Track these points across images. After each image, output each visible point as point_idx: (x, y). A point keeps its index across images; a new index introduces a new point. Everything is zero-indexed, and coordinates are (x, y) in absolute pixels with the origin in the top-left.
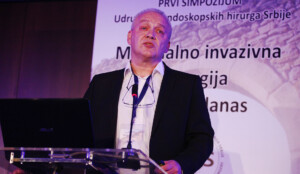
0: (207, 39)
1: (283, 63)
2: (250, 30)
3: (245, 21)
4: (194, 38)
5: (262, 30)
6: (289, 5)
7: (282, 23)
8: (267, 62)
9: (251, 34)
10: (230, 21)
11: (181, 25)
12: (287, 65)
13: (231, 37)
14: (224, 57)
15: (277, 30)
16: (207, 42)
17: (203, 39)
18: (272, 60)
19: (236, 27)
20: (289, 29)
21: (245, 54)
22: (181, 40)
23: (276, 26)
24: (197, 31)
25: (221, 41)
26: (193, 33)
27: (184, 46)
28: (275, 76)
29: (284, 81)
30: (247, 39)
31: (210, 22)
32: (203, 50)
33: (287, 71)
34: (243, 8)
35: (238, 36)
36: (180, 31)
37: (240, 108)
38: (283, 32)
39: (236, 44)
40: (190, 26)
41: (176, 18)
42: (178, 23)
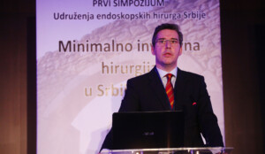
0: (139, 34)
1: (203, 55)
3: (168, 20)
4: (126, 34)
5: (183, 28)
6: (203, 7)
7: (199, 22)
8: (190, 54)
10: (156, 20)
11: (115, 23)
12: (205, 57)
15: (195, 28)
16: (138, 37)
18: (193, 52)
20: (205, 27)
22: (116, 36)
23: (194, 25)
24: (129, 28)
25: (150, 36)
26: (126, 30)
27: (119, 40)
28: (197, 65)
31: (139, 20)
32: (135, 44)
33: (206, 62)
34: (166, 9)
36: (114, 27)
38: (200, 30)
40: (122, 24)
41: (110, 16)
42: (112, 21)
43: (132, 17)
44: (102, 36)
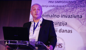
0: (62, 12)
1: (83, 20)
2: (74, 10)
3: (72, 8)
4: (58, 12)
5: (77, 10)
6: (85, 4)
7: (82, 9)
8: (78, 19)
9: (74, 11)
10: (68, 8)
11: (55, 8)
12: (84, 20)
13: (68, 12)
14: (66, 17)
15: (81, 10)
16: (62, 13)
17: (60, 12)
18: (80, 19)
19: (70, 9)
20: (84, 10)
21: (72, 17)
22: (55, 12)
23: (81, 9)
24: (59, 10)
25: (66, 13)
26: (58, 11)
27: (55, 14)
28: (80, 23)
29: (83, 25)
30: (73, 13)
31: (63, 8)
32: (60, 15)
33: (84, 22)
34: (72, 4)
35: (70, 12)
36: (54, 10)
37: (70, 32)
38: (83, 11)
39: (70, 14)
40: (57, 9)
41: (53, 6)
42: (54, 8)
43: (60, 6)
44: (50, 12)
